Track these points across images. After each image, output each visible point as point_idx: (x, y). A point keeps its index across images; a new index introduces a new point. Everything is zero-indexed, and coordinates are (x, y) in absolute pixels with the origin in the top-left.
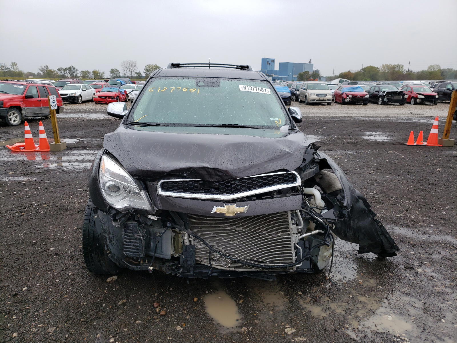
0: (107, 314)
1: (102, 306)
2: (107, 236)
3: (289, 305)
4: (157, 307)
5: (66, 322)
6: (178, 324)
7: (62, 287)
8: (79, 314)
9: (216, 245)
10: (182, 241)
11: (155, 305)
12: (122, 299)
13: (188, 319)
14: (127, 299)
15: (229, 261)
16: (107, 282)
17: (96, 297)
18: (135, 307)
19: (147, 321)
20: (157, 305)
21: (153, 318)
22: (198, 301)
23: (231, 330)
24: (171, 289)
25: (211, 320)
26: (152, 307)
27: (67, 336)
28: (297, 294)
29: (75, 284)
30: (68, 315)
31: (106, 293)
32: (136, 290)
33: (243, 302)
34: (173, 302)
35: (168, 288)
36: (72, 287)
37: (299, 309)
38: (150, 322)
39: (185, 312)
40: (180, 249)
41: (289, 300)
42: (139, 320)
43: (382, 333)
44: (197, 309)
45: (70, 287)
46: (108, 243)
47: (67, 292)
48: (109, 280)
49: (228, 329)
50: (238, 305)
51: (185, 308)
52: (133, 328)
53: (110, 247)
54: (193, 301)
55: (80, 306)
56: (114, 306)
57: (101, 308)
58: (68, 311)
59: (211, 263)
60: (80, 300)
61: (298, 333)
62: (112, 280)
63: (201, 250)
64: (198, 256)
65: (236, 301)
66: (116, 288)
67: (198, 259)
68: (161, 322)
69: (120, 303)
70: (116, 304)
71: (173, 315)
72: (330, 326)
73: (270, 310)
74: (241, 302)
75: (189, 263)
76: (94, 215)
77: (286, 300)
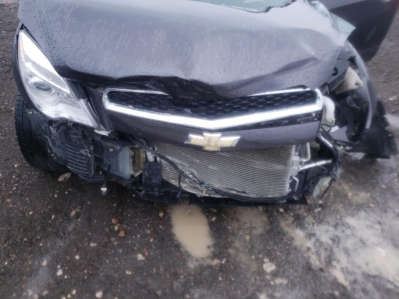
0: (56, 231)
1: (50, 218)
2: (47, 137)
3: (268, 228)
4: (115, 224)
5: (6, 241)
6: (139, 251)
7: (5, 186)
8: (22, 230)
9: (188, 166)
10: (145, 157)
11: (114, 221)
12: (75, 208)
13: (152, 243)
14: (82, 209)
15: (204, 189)
16: (59, 182)
17: (44, 203)
18: (90, 221)
19: (103, 244)
20: (115, 222)
21: (110, 240)
22: (164, 216)
23: (201, 262)
24: (134, 196)
25: (178, 246)
26: (110, 224)
27: (6, 263)
28: (278, 211)
29: (21, 182)
30: (10, 230)
31: (56, 199)
32: (92, 193)
33: (216, 220)
34: (136, 215)
35: (129, 195)
36: (16, 186)
37: (281, 233)
38: (106, 246)
39: (149, 232)
40: (142, 165)
41: (269, 219)
42: (94, 242)
43: (374, 277)
44: (163, 229)
45: (14, 187)
46: (51, 145)
47: (10, 194)
48: (60, 179)
49: (197, 260)
50: (211, 224)
51: (149, 225)
52: (86, 255)
53: (54, 150)
54: (159, 216)
55: (24, 217)
56: (66, 218)
57: (50, 222)
58: (9, 225)
59: (181, 184)
60: (25, 208)
61: (278, 272)
62: (65, 178)
63: (169, 168)
64: (164, 174)
65: (208, 217)
66: (69, 191)
67: (165, 178)
68: (120, 246)
69: (73, 213)
70: (67, 215)
71: (134, 237)
72: (315, 262)
73: (246, 234)
74: (214, 219)
75: (154, 181)
76: (27, 110)
77: (265, 219)
